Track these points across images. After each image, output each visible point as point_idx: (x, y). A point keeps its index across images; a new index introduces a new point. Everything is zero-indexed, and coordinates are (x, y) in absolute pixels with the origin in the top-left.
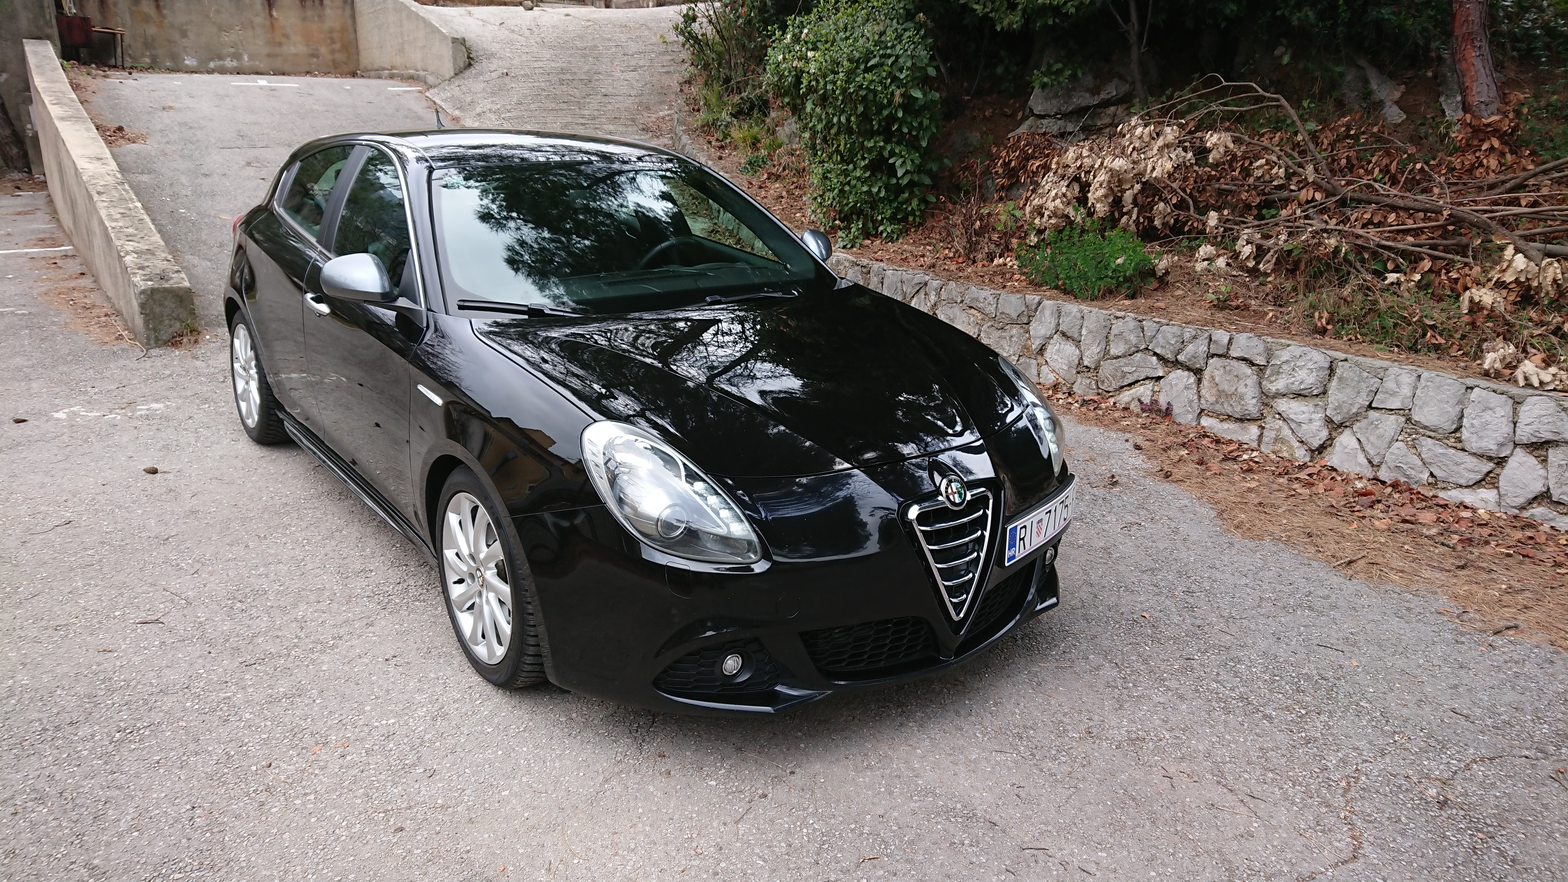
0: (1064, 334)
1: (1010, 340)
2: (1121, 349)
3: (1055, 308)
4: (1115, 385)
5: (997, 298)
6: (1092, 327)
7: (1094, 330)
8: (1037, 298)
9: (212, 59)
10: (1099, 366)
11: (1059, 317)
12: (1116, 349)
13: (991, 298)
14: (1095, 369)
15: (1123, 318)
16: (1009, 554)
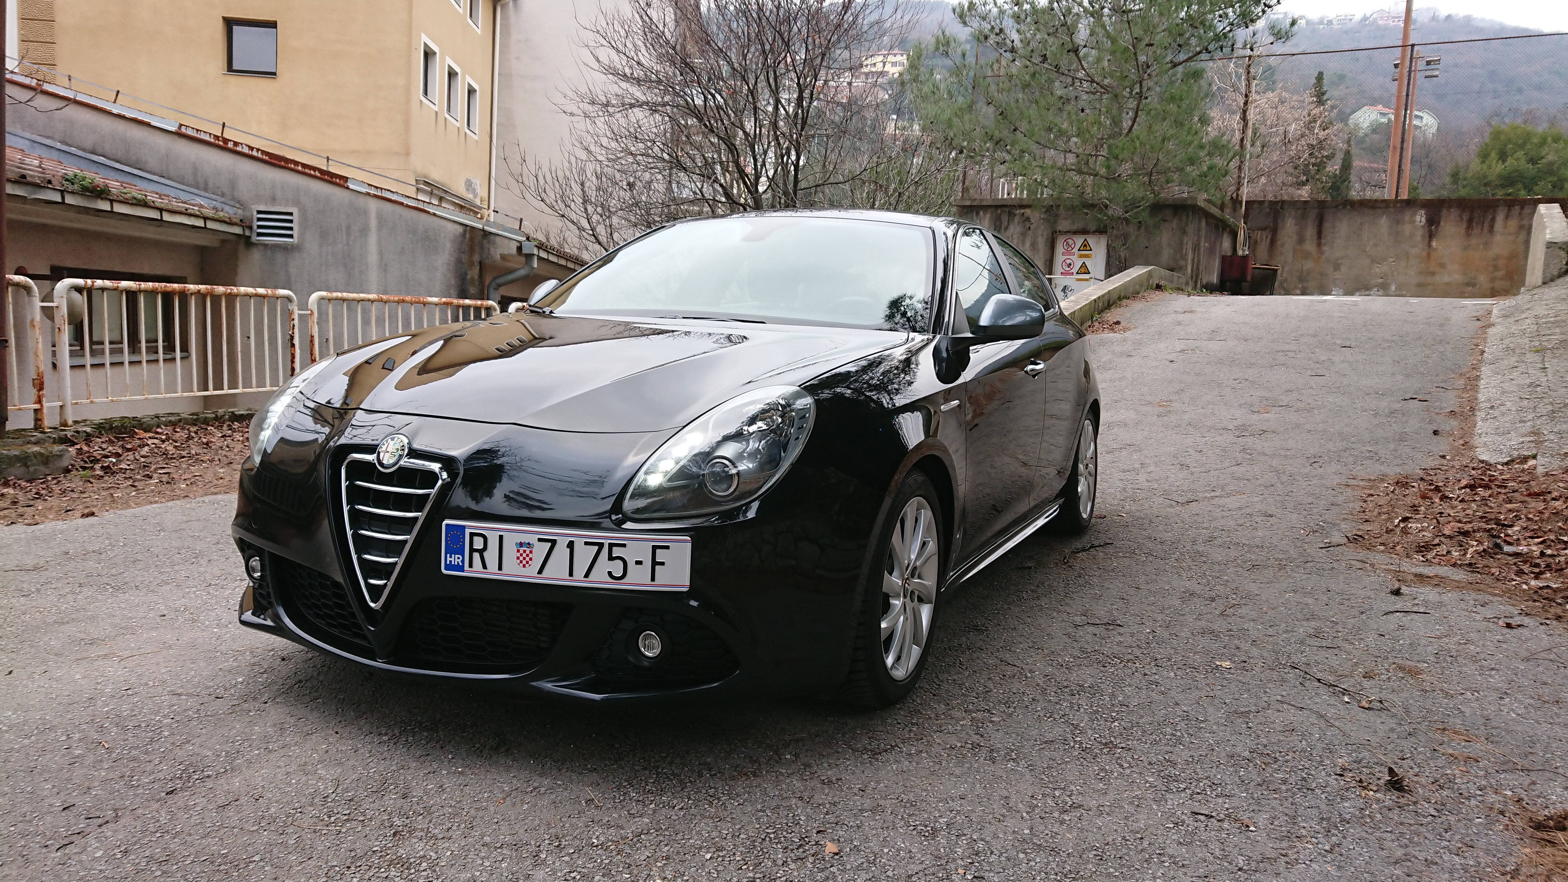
9: (1359, 290)
16: (449, 559)
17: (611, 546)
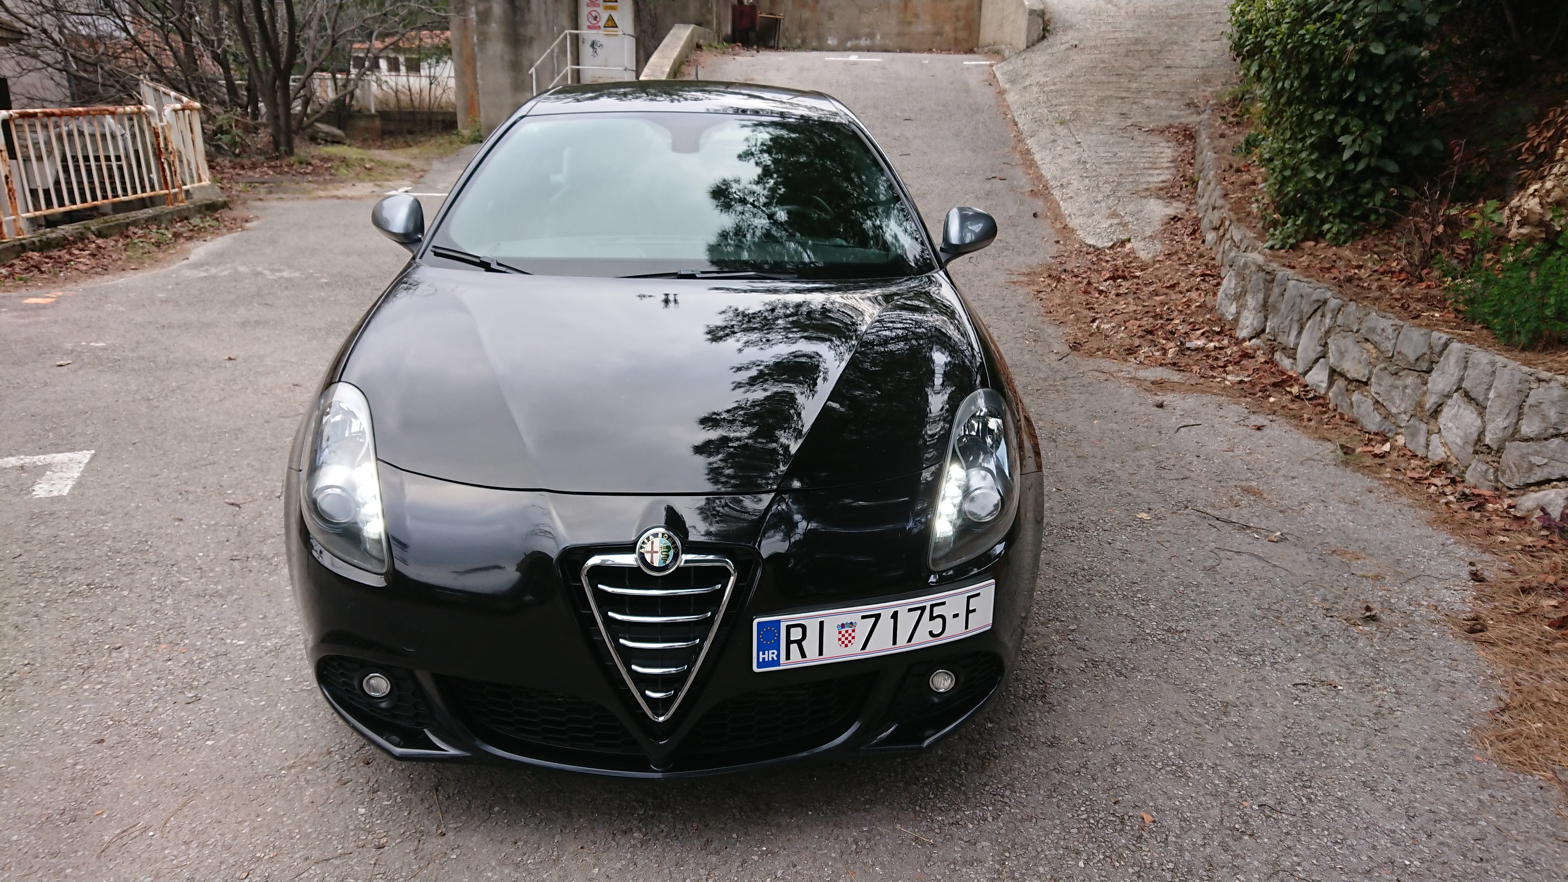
0: (1467, 394)
1: (1403, 391)
2: (1534, 428)
3: (1462, 355)
4: (1518, 480)
5: (1398, 330)
6: (1501, 388)
7: (1505, 393)
8: (1445, 337)
9: (850, 39)
10: (1504, 448)
11: (1466, 368)
12: (1528, 428)
13: (1390, 330)
14: (1498, 451)
15: (1547, 381)
16: (761, 656)
17: (932, 606)
